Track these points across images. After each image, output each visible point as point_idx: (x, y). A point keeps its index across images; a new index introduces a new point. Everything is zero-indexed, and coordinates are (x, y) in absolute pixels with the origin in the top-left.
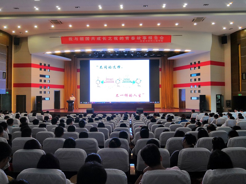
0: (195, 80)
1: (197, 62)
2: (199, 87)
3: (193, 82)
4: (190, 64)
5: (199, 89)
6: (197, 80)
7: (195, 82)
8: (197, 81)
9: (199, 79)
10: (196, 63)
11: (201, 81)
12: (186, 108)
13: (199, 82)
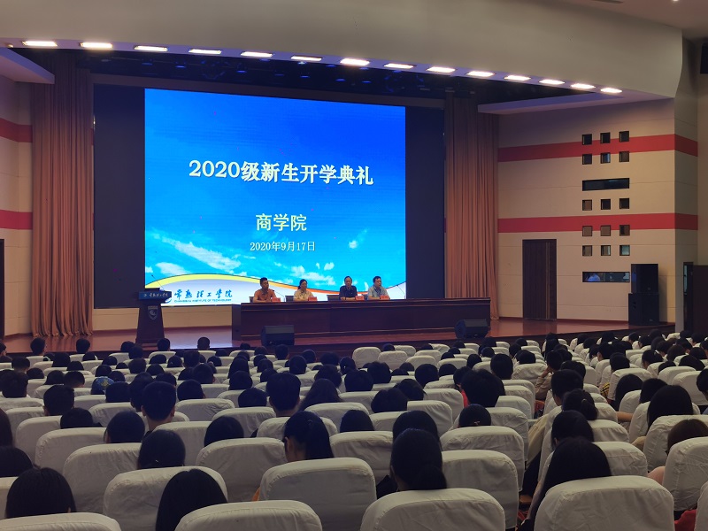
0: (606, 204)
1: (615, 136)
2: (624, 231)
3: (597, 210)
4: (580, 139)
5: (624, 240)
6: (615, 204)
7: (606, 212)
8: (615, 209)
9: (625, 203)
10: (612, 137)
11: (634, 209)
12: (559, 316)
13: (625, 212)
